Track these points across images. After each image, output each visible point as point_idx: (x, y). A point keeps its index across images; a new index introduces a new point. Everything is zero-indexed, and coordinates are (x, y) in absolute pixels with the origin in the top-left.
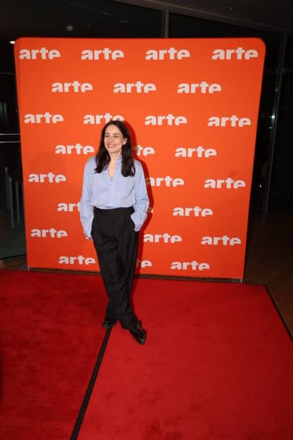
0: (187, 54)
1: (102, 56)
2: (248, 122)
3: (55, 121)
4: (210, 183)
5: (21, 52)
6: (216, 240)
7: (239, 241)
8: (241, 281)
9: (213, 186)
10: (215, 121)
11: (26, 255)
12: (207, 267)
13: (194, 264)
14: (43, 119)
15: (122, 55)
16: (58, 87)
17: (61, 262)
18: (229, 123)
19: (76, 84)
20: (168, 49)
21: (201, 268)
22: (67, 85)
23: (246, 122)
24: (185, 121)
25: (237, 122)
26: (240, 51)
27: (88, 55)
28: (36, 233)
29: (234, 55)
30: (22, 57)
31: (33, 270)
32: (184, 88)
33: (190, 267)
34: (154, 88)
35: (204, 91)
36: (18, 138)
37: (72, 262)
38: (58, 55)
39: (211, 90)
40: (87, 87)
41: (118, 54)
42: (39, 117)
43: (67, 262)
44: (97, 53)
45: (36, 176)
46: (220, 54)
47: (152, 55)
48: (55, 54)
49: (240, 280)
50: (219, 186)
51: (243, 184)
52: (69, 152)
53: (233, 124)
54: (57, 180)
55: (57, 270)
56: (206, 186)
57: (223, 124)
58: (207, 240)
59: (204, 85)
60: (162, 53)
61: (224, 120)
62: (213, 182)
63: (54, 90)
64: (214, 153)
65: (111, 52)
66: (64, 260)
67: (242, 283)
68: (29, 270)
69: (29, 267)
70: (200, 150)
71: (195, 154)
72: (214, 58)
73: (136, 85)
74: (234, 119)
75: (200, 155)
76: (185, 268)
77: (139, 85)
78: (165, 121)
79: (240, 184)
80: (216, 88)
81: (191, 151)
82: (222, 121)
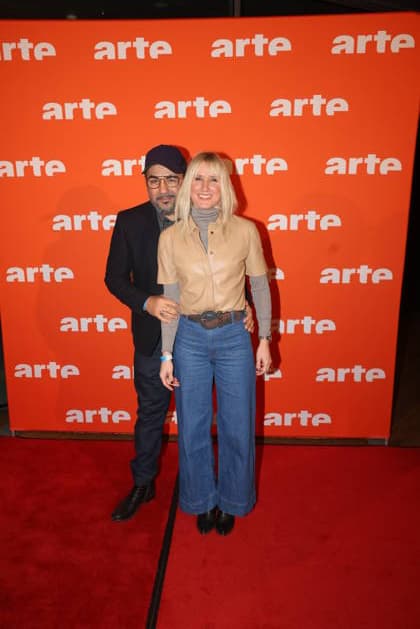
0: (287, 46)
1: (131, 51)
2: (398, 166)
3: (50, 172)
4: (330, 274)
6: (342, 373)
7: (382, 374)
8: (386, 443)
9: (336, 280)
10: (337, 166)
12: (327, 419)
13: (304, 416)
14: (29, 170)
15: (168, 49)
16: (53, 111)
17: (69, 420)
18: (362, 167)
19: (86, 105)
20: (252, 37)
21: (316, 422)
22: (70, 107)
23: (393, 165)
24: (283, 166)
25: (377, 166)
26: (382, 37)
27: (106, 50)
28: (23, 370)
29: (371, 45)
31: (19, 436)
32: (282, 107)
33: (296, 421)
34: (227, 108)
35: (317, 112)
37: (89, 420)
38: (52, 51)
39: (330, 111)
40: (106, 109)
41: (161, 48)
42: (21, 165)
43: (80, 419)
44: (123, 46)
45: (20, 271)
46: (345, 44)
47: (224, 48)
48: (45, 50)
49: (384, 440)
50: (346, 280)
51: (389, 275)
52: (78, 227)
53: (371, 170)
54: (59, 278)
55: (63, 433)
56: (324, 280)
57: (353, 170)
58: (326, 374)
59: (317, 101)
60: (241, 44)
61: (354, 163)
62: (335, 272)
63: (47, 116)
64: (337, 222)
65: (150, 45)
66: (75, 416)
67: (389, 445)
68: (13, 435)
69: (13, 430)
70: (312, 217)
71: (303, 224)
72: (336, 50)
73: (195, 104)
74: (371, 160)
75: (311, 226)
76: (288, 422)
77: (200, 103)
78: (249, 168)
79: (382, 275)
80: (338, 105)
81: (295, 219)
82: (351, 164)
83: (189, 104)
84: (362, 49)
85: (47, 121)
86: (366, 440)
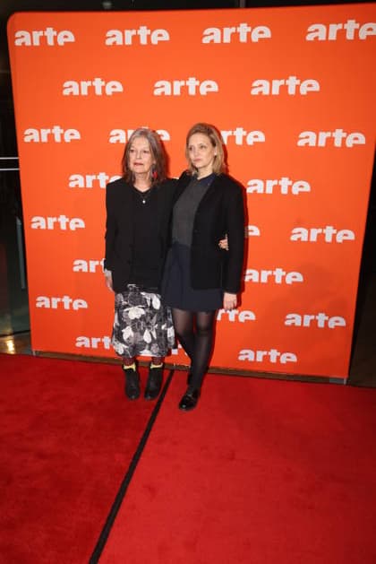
0: (267, 33)
1: (136, 38)
2: (362, 140)
3: (67, 139)
4: (300, 233)
5: (18, 34)
6: (308, 319)
7: (342, 322)
8: (345, 382)
9: (304, 238)
10: (308, 139)
12: (294, 358)
13: (274, 354)
14: (51, 136)
15: (166, 36)
16: (72, 88)
17: (79, 345)
18: (330, 141)
19: (98, 83)
20: (237, 25)
21: (284, 360)
22: (85, 85)
23: (358, 139)
24: (261, 138)
25: (344, 140)
26: (351, 26)
27: (115, 37)
28: (43, 302)
29: (342, 33)
30: (18, 43)
31: (39, 356)
32: (262, 87)
33: (267, 358)
34: (215, 87)
37: (95, 346)
38: (71, 38)
39: (304, 90)
40: (114, 87)
41: (161, 36)
42: (45, 133)
43: (87, 345)
44: (129, 34)
45: (42, 220)
46: (319, 32)
47: (213, 35)
48: (66, 37)
49: (343, 380)
50: (314, 238)
51: (351, 236)
52: (89, 185)
53: (338, 143)
54: (73, 227)
55: (73, 355)
56: (294, 238)
57: (322, 143)
58: (294, 319)
59: (292, 82)
60: (228, 32)
61: (323, 136)
62: (304, 232)
63: (66, 92)
64: (307, 187)
65: (151, 32)
66: (83, 342)
67: (347, 384)
68: (34, 354)
69: (34, 350)
70: (285, 183)
71: (277, 188)
72: (310, 37)
73: (188, 83)
74: (339, 135)
75: (284, 191)
76: (260, 359)
77: (192, 83)
78: (232, 138)
79: (345, 235)
80: (311, 86)
81: (271, 184)
82: (320, 137)
83: (182, 83)
84: (333, 36)
85: (66, 96)
86: (327, 378)
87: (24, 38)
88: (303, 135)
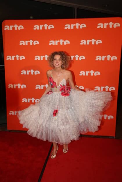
0: (85, 26)
1: (43, 28)
2: (116, 58)
3: (21, 59)
4: (97, 88)
5: (5, 27)
7: (112, 117)
10: (99, 58)
11: (7, 123)
14: (15, 58)
15: (53, 27)
16: (22, 43)
18: (106, 59)
19: (31, 41)
20: (75, 24)
22: (27, 42)
24: (84, 58)
26: (111, 24)
27: (37, 27)
28: (12, 113)
29: (108, 26)
30: (5, 29)
31: (10, 131)
32: (84, 42)
34: (69, 42)
36: (4, 67)
38: (23, 28)
39: (97, 43)
40: (36, 42)
41: (51, 27)
42: (13, 57)
44: (41, 26)
45: (12, 85)
46: (101, 26)
47: (68, 27)
48: (21, 27)
49: (113, 137)
51: (114, 89)
52: (28, 74)
54: (22, 87)
55: (22, 131)
56: (95, 90)
59: (93, 41)
60: (73, 26)
62: (99, 88)
64: (99, 73)
65: (48, 26)
69: (8, 129)
70: (92, 72)
71: (89, 74)
72: (98, 27)
74: (109, 57)
75: (92, 75)
77: (61, 41)
79: (112, 88)
80: (99, 42)
81: (87, 73)
82: (103, 58)
83: (58, 41)
84: (105, 27)
86: (108, 137)
87: (7, 28)
88: (97, 57)
